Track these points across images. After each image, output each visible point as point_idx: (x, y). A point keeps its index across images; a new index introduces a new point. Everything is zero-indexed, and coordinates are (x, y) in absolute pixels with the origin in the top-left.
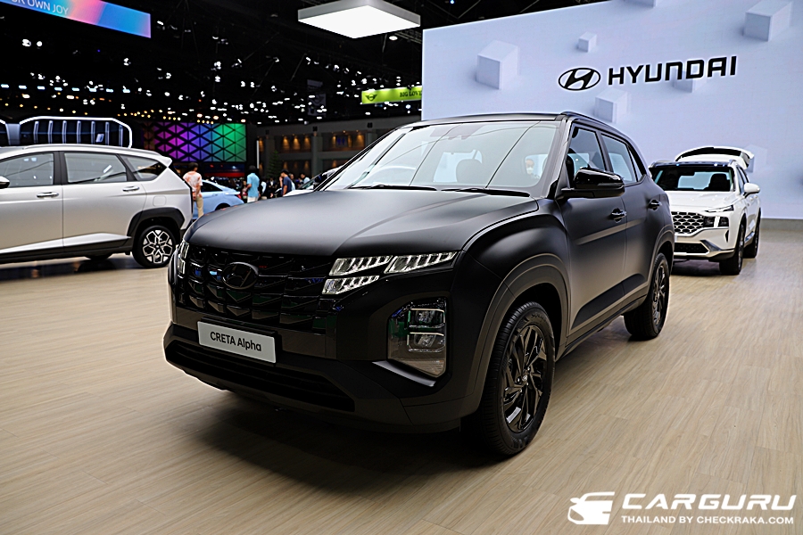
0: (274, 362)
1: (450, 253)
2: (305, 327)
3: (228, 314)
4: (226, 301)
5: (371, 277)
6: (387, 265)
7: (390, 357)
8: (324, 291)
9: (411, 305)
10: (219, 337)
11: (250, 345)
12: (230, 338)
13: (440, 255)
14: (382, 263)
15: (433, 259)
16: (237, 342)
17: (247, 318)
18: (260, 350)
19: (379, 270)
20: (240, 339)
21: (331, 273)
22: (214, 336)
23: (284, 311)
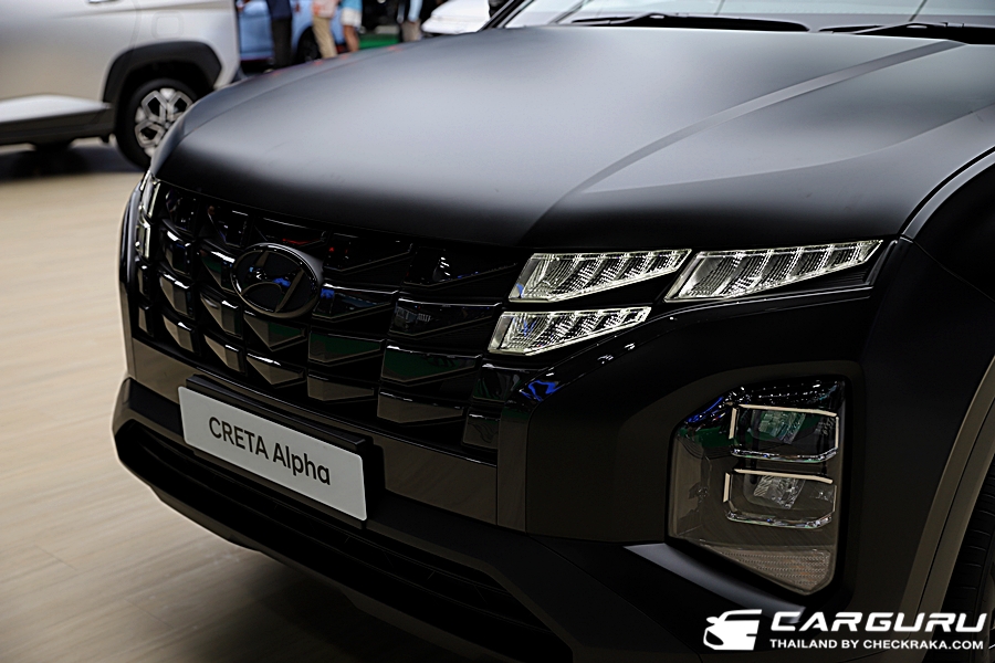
0: (364, 518)
1: (861, 245)
2: (442, 436)
3: (250, 377)
4: (247, 343)
5: (624, 312)
6: (672, 278)
7: (674, 532)
8: (494, 343)
9: (741, 394)
10: (229, 433)
11: (302, 465)
12: (255, 440)
13: (831, 248)
14: (660, 272)
15: (809, 262)
16: (271, 453)
17: (295, 393)
18: (327, 481)
19: (651, 292)
20: (278, 446)
21: (514, 294)
22: (218, 429)
23: (390, 387)
